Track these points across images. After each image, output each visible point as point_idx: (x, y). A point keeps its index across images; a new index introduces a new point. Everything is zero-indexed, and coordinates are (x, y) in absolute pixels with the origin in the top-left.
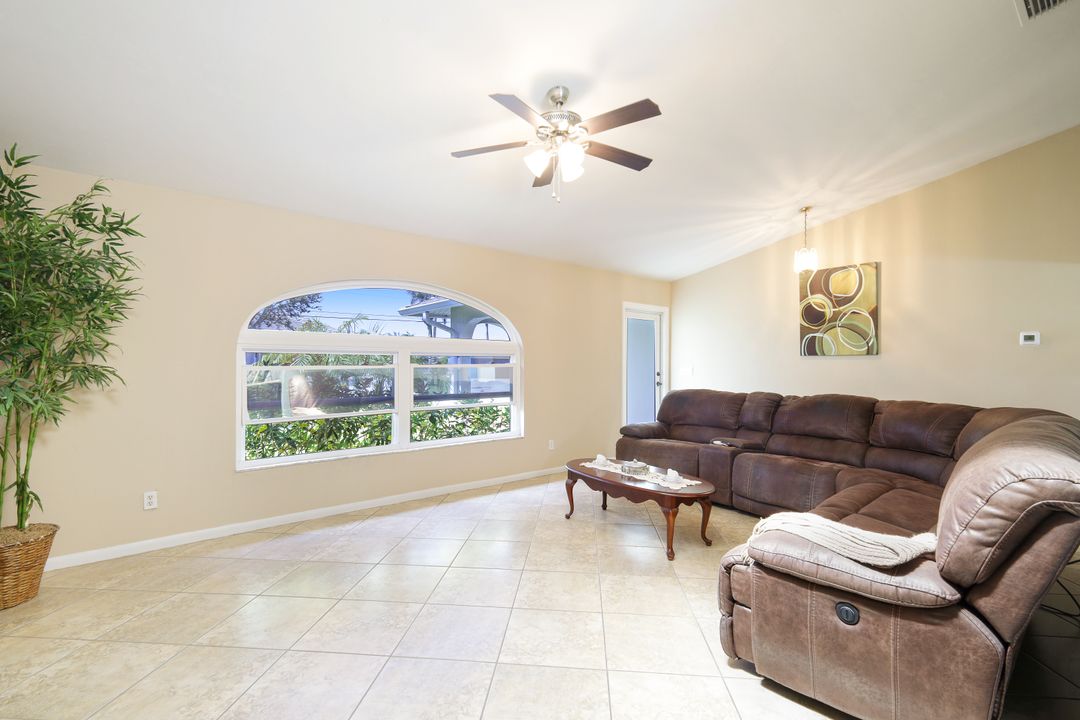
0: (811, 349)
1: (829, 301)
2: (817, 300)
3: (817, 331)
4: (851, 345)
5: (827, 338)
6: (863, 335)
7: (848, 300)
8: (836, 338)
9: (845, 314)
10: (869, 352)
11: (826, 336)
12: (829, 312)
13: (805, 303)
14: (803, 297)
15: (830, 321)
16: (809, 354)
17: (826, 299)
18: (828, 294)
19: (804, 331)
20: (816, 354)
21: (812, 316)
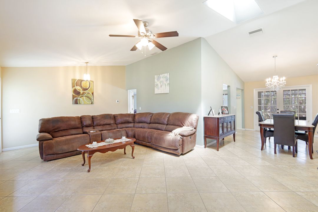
0: (76, 102)
1: (81, 89)
2: (78, 88)
3: (78, 97)
4: (87, 101)
5: (81, 99)
6: (90, 99)
7: (87, 89)
8: (83, 99)
9: (86, 93)
10: (92, 103)
11: (80, 99)
12: (81, 92)
13: (74, 88)
14: (73, 86)
15: (82, 94)
16: (76, 104)
17: (81, 88)
18: (81, 87)
19: (74, 97)
20: (78, 104)
21: (76, 93)
